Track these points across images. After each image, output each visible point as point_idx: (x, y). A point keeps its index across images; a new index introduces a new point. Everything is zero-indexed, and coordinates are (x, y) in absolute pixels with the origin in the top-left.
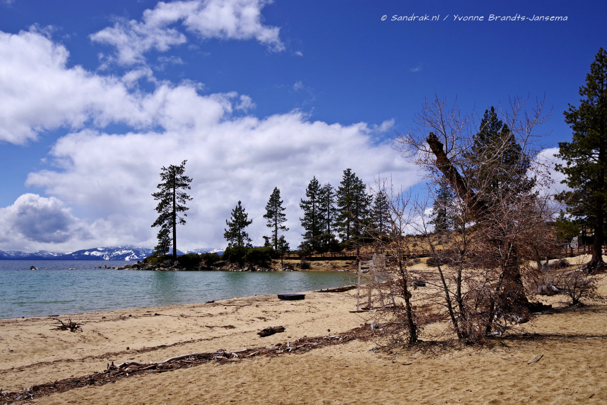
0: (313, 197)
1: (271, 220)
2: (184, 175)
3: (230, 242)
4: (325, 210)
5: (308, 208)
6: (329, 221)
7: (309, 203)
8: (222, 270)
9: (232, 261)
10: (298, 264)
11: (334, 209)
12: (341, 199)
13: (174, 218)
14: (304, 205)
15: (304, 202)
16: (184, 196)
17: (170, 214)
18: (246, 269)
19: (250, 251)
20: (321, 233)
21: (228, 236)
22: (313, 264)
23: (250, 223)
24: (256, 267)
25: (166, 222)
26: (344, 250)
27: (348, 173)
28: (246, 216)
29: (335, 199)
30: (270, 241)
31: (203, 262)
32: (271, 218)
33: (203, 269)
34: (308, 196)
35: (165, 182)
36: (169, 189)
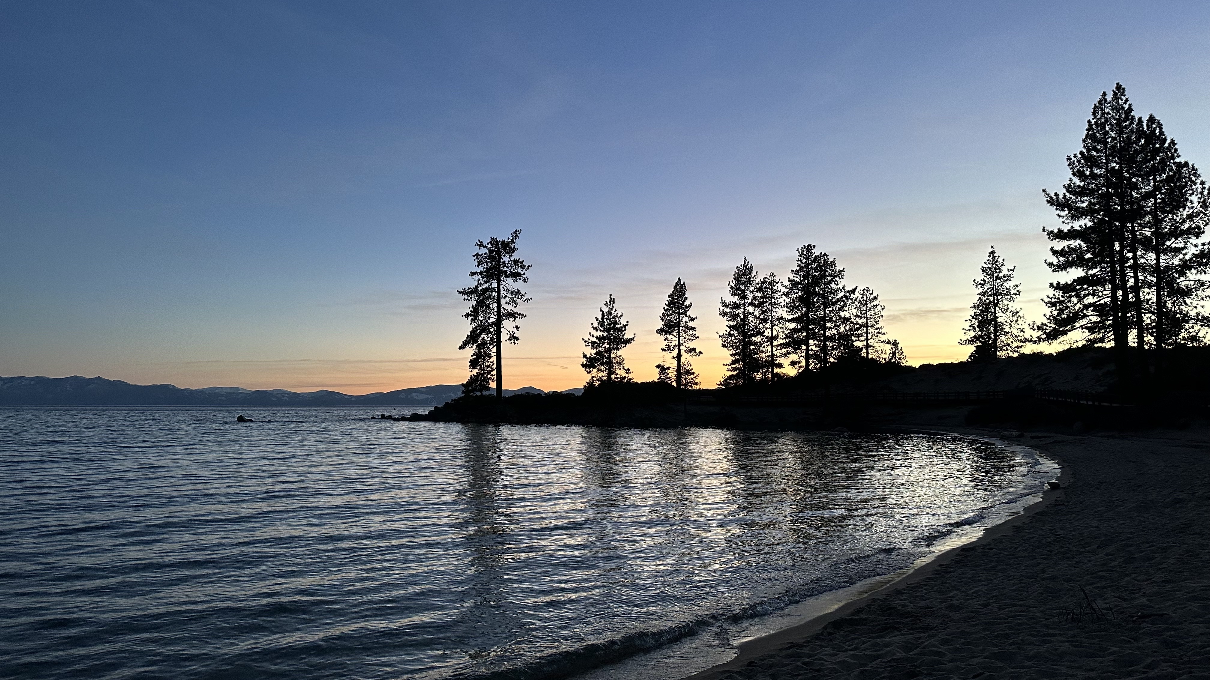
0: (743, 297)
1: (669, 337)
3: (593, 375)
4: (765, 321)
5: (733, 316)
6: (772, 338)
7: (736, 306)
11: (781, 319)
12: (793, 300)
13: (499, 333)
14: (728, 310)
15: (726, 306)
16: (513, 293)
17: (489, 326)
20: (758, 359)
21: (589, 363)
23: (629, 341)
25: (483, 338)
27: (806, 254)
28: (622, 328)
30: (668, 373)
32: (670, 333)
34: (734, 294)
35: (481, 269)
36: (488, 280)
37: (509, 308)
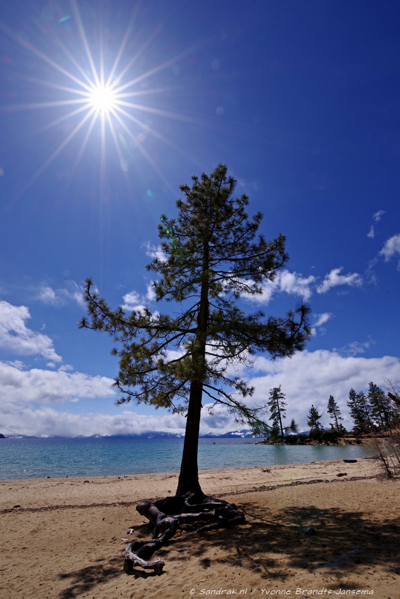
0: (354, 400)
1: (332, 414)
2: (281, 392)
3: (311, 428)
4: (363, 407)
5: (352, 406)
6: (367, 413)
7: (353, 403)
8: (310, 444)
9: (315, 439)
10: (354, 441)
11: (368, 406)
12: (371, 400)
13: (279, 415)
14: (350, 404)
15: (349, 403)
16: (283, 403)
17: (277, 413)
18: (324, 444)
19: (324, 433)
20: (364, 420)
21: (310, 424)
22: (363, 440)
23: (320, 417)
24: (329, 442)
25: (276, 417)
26: (382, 431)
27: (371, 384)
28: (317, 413)
29: (368, 400)
30: (334, 426)
31: (299, 440)
32: (332, 412)
33: (300, 444)
34: (351, 399)
35: (272, 396)
36: (274, 400)
37: (282, 408)
